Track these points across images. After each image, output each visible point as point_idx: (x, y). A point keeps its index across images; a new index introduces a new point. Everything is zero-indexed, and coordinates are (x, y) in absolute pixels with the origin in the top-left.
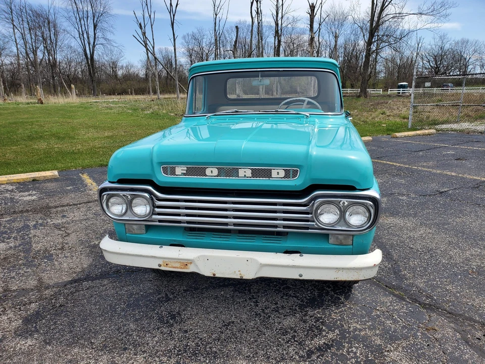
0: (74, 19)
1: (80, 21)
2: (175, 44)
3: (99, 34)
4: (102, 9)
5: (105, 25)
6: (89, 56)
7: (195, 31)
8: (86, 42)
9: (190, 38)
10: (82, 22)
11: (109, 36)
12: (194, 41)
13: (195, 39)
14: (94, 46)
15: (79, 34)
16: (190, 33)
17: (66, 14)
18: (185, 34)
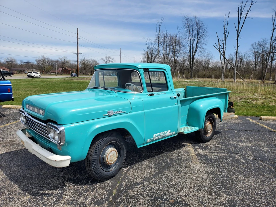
0: (188, 39)
1: (190, 40)
2: (237, 49)
3: (199, 46)
4: (202, 33)
5: (203, 41)
6: (192, 58)
7: (261, 40)
8: (191, 50)
9: (257, 45)
10: (191, 40)
11: (204, 47)
12: (259, 47)
13: (260, 46)
14: (195, 52)
15: (189, 46)
16: (257, 42)
17: (184, 37)
18: (253, 43)
